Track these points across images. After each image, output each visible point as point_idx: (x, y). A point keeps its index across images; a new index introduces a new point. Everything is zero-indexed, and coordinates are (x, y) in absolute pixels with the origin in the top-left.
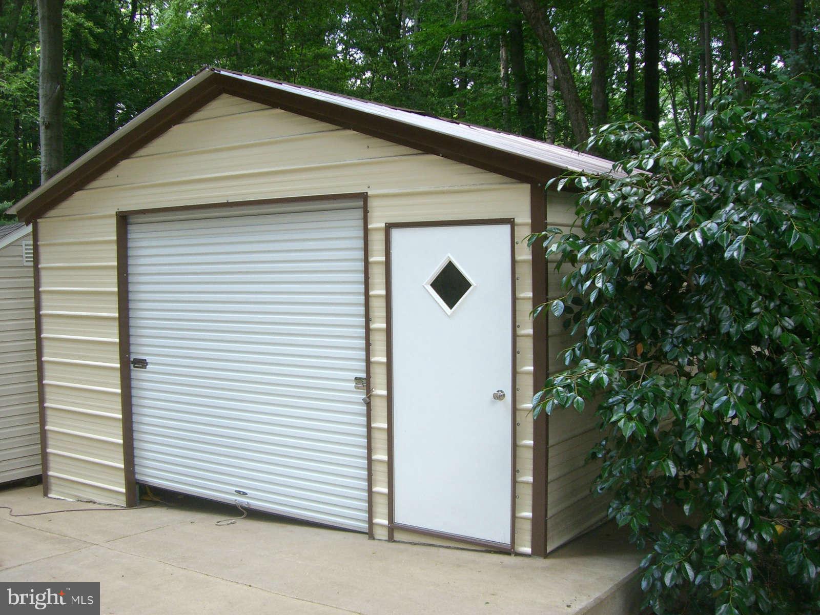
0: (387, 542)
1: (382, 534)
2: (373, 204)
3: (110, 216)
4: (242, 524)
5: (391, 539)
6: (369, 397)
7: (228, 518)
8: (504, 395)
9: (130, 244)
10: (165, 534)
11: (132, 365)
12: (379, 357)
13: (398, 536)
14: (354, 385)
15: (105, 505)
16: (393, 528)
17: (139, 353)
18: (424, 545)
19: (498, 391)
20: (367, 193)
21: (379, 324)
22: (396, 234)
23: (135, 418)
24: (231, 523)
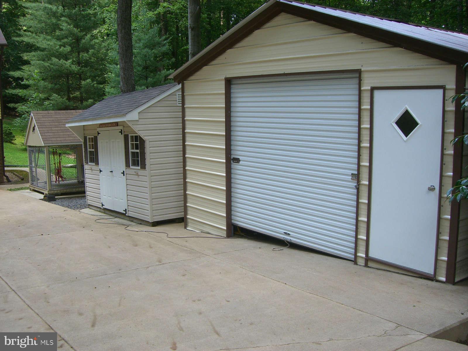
0: (364, 267)
1: (361, 262)
2: (364, 76)
3: (221, 80)
4: (287, 251)
5: (366, 265)
6: (359, 185)
7: (280, 247)
8: (435, 188)
9: (232, 95)
10: (245, 253)
11: (232, 161)
12: (365, 163)
13: (370, 264)
14: (351, 178)
15: (216, 235)
16: (368, 259)
17: (236, 155)
18: (384, 270)
19: (431, 186)
20: (361, 69)
21: (365, 144)
22: (376, 93)
23: (233, 190)
24: (280, 250)
